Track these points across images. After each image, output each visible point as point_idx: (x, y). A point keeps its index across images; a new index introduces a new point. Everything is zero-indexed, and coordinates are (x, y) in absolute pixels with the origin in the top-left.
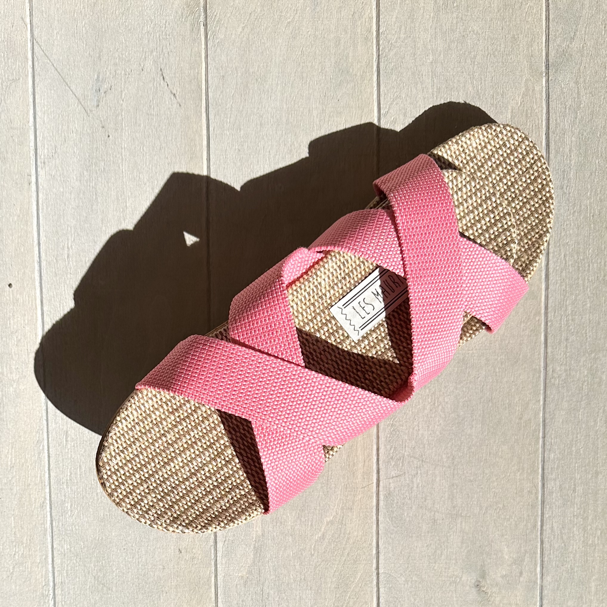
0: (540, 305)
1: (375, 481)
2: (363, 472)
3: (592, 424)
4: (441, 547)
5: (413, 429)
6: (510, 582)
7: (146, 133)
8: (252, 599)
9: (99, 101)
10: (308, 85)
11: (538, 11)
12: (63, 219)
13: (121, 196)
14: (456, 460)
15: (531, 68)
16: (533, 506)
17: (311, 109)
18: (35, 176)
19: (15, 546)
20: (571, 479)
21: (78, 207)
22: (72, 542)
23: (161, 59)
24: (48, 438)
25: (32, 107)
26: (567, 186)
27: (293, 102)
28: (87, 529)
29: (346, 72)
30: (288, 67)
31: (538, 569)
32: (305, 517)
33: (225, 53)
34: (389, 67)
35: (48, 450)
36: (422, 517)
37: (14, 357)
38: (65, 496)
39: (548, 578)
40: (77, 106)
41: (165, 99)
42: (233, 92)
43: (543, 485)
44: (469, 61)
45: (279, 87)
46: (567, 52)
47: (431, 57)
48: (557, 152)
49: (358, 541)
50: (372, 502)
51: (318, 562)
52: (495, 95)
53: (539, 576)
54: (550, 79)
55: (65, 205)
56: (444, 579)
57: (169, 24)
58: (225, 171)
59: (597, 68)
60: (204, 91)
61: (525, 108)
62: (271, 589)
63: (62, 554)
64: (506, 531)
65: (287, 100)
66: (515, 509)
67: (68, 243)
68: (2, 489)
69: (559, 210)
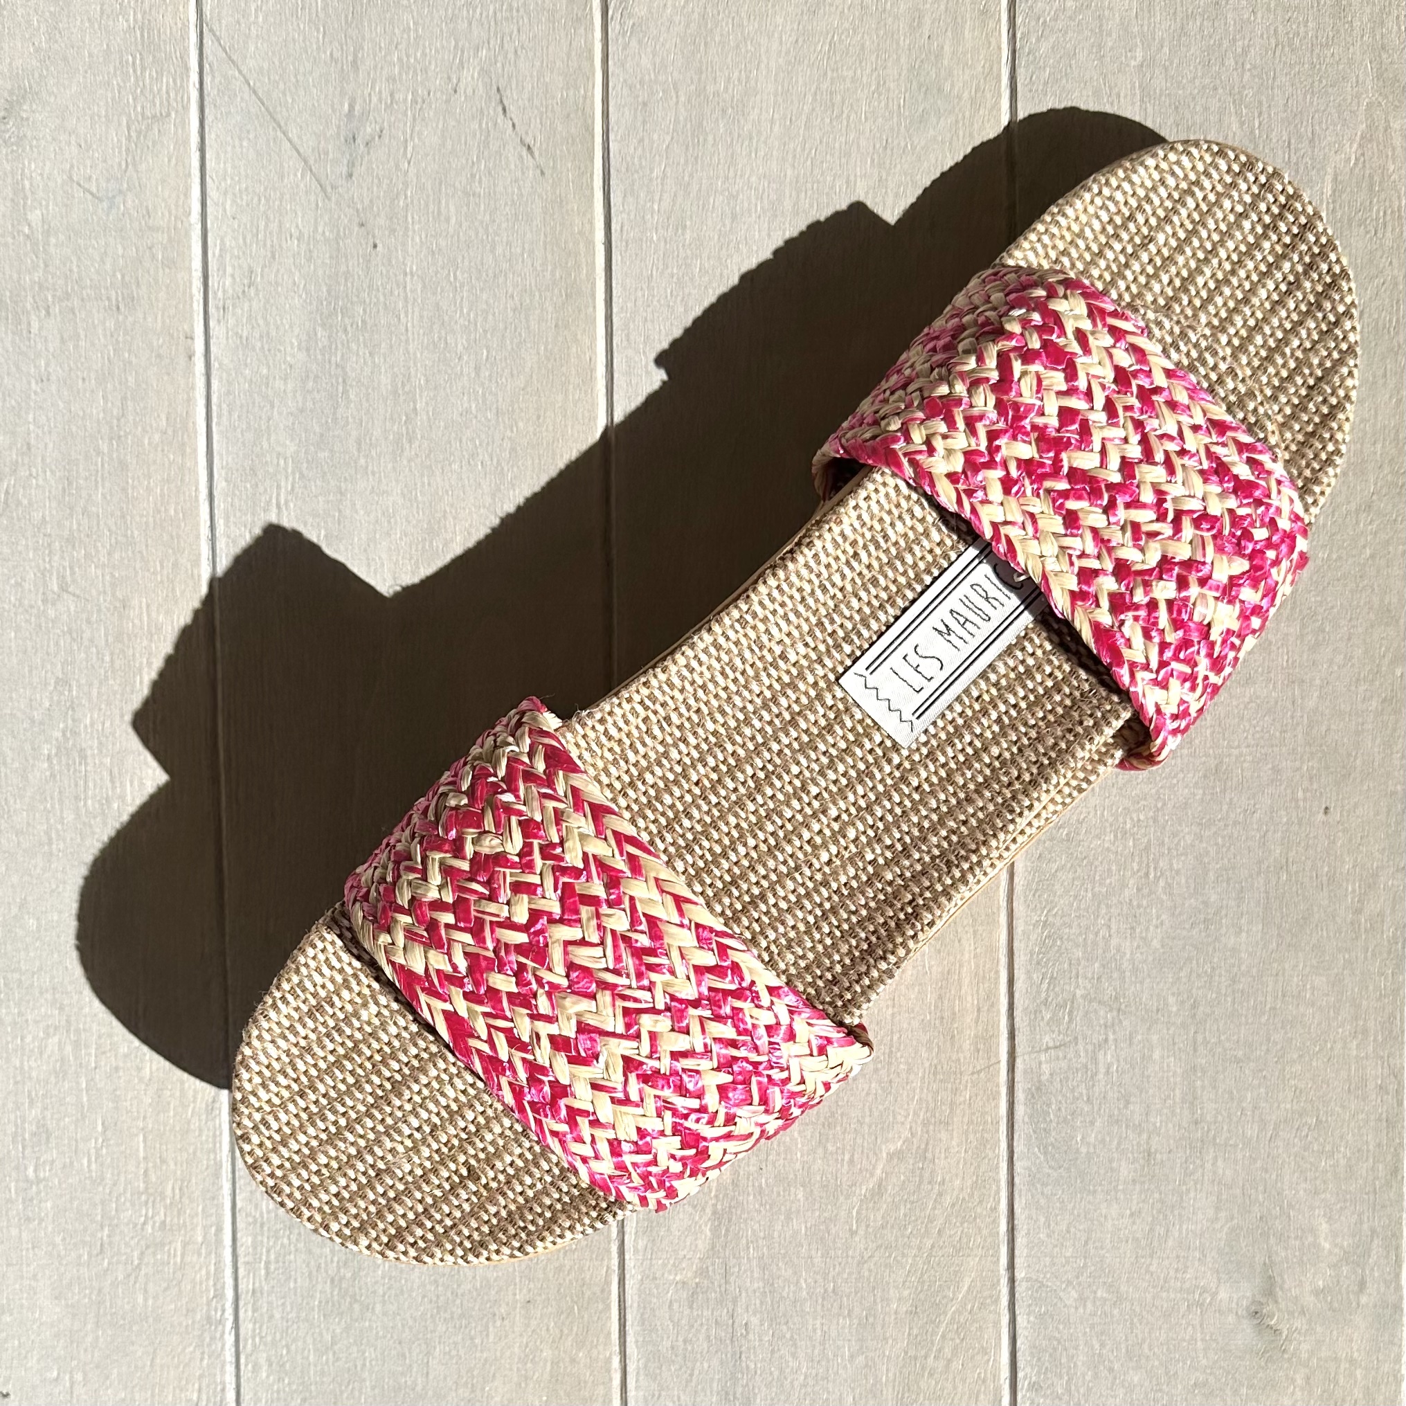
1: (1004, 1057)
2: (976, 1036)
4: (1165, 1217)
5: (1097, 934)
6: (1335, 1305)
7: (462, 238)
8: (708, 1337)
9: (353, 165)
10: (845, 123)
12: (268, 439)
13: (403, 385)
14: (1201, 1008)
15: (1379, 76)
17: (852, 178)
18: (202, 337)
19: (146, 1203)
21: (302, 411)
23: (499, 65)
25: (197, 181)
27: (809, 163)
29: (935, 91)
30: (797, 82)
32: (835, 1143)
33: (649, 50)
34: (1038, 78)
36: (1119, 1144)
40: (303, 176)
41: (507, 158)
42: (668, 138)
44: (1230, 62)
45: (776, 129)
49: (964, 1199)
50: (997, 1106)
51: (866, 1249)
52: (1293, 141)
55: (272, 406)
56: (1172, 1296)
58: (649, 325)
60: (599, 139)
61: (1368, 172)
62: (754, 1314)
63: (255, 1222)
64: (1325, 1182)
65: (794, 156)
66: (1345, 1129)
67: (278, 495)
68: (117, 1069)
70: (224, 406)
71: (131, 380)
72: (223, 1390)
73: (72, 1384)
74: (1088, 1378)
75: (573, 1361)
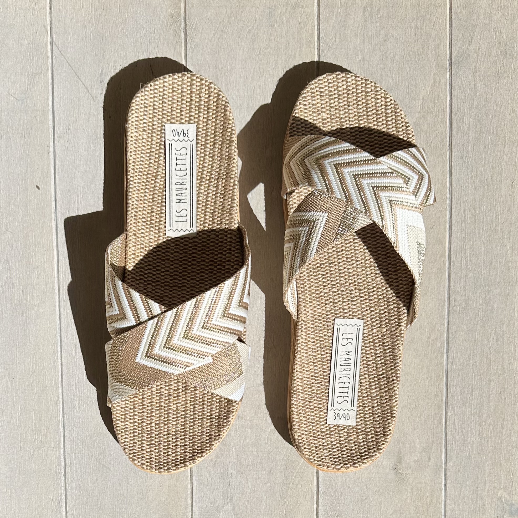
0: (445, 248)
3: (486, 342)
6: (421, 466)
8: (219, 478)
9: (103, 90)
11: (443, 21)
12: (74, 181)
15: (438, 65)
16: (439, 407)
18: (53, 147)
19: (35, 434)
20: (469, 385)
21: (86, 171)
22: (80, 432)
24: (61, 350)
25: (51, 95)
27: (252, 91)
28: (91, 422)
30: (248, 64)
31: (443, 456)
33: (200, 53)
35: (61, 360)
37: (35, 287)
38: (74, 395)
39: (451, 463)
40: (86, 93)
43: (447, 390)
44: (389, 60)
45: (242, 79)
46: (466, 53)
47: (360, 57)
48: (458, 130)
51: (270, 449)
53: (444, 461)
54: (453, 73)
55: (76, 170)
57: (157, 31)
59: (489, 64)
61: (434, 96)
62: (235, 470)
63: (71, 440)
64: (418, 426)
65: (248, 89)
66: (424, 409)
67: (78, 199)
68: (25, 390)
69: (460, 175)
70: (60, 169)
71: (29, 160)
72: (61, 495)
73: (11, 493)
74: (341, 490)
75: (175, 485)
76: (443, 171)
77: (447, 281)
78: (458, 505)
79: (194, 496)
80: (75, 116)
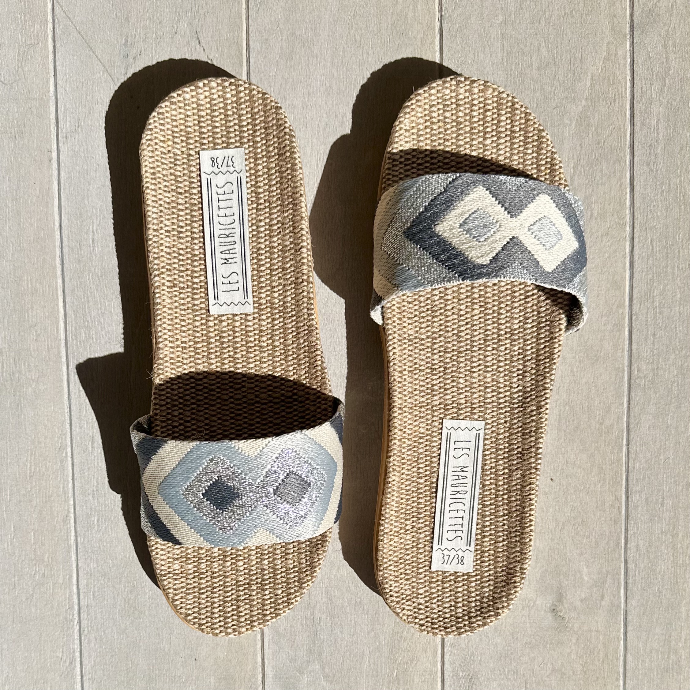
0: (623, 296)
3: (683, 429)
6: (590, 606)
8: (302, 624)
9: (127, 68)
10: (361, 50)
12: (88, 200)
15: (613, 29)
16: (616, 522)
18: (56, 152)
19: (35, 565)
20: (659, 491)
21: (104, 186)
22: (99, 561)
23: (197, 20)
24: (72, 444)
25: (53, 75)
26: (654, 163)
27: (345, 69)
28: (116, 546)
29: (404, 34)
30: (339, 30)
31: (622, 592)
33: (269, 13)
34: (453, 29)
35: (72, 458)
37: (33, 353)
38: (91, 509)
39: (633, 602)
40: (103, 74)
42: (278, 57)
43: (627, 498)
44: (543, 22)
45: (329, 52)
46: (653, 11)
47: (500, 18)
48: (643, 124)
52: (572, 60)
53: (622, 600)
54: (635, 41)
55: (90, 184)
60: (245, 57)
61: (607, 75)
62: (324, 613)
63: (88, 573)
64: (586, 549)
65: (338, 66)
66: (595, 525)
67: (93, 226)
68: (20, 501)
69: (645, 189)
70: (67, 184)
71: (22, 171)
72: (74, 652)
76: (621, 184)
77: (627, 342)
78: (642, 661)
79: (266, 651)
80: (87, 106)
